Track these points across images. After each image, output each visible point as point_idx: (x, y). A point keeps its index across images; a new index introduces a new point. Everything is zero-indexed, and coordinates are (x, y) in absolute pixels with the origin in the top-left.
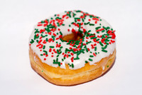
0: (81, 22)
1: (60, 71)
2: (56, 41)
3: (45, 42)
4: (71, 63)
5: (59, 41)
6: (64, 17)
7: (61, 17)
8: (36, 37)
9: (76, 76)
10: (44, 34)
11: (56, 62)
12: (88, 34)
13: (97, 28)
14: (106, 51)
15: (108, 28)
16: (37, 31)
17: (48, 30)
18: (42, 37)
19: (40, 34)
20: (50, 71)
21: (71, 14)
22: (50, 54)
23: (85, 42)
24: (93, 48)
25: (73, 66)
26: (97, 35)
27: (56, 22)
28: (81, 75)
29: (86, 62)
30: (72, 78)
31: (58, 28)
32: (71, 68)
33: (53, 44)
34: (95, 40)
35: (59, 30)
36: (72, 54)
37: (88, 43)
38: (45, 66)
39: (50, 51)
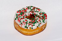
0: (33, 11)
1: (27, 30)
2: (25, 19)
3: (21, 19)
4: (32, 27)
5: (26, 19)
6: (26, 9)
7: (25, 9)
8: (17, 17)
9: (33, 32)
10: (20, 16)
11: (26, 27)
12: (37, 16)
13: (40, 13)
14: (44, 22)
15: (44, 13)
16: (17, 15)
17: (21, 14)
18: (19, 17)
19: (18, 16)
20: (23, 30)
21: (29, 8)
22: (23, 24)
23: (36, 19)
24: (39, 21)
25: (32, 28)
26: (40, 16)
27: (24, 11)
28: (35, 31)
29: (37, 27)
30: (32, 33)
31: (25, 13)
32: (32, 29)
33: (24, 20)
34: (40, 18)
35: (25, 14)
36: (32, 24)
37: (37, 19)
38: (21, 28)
39: (23, 23)
